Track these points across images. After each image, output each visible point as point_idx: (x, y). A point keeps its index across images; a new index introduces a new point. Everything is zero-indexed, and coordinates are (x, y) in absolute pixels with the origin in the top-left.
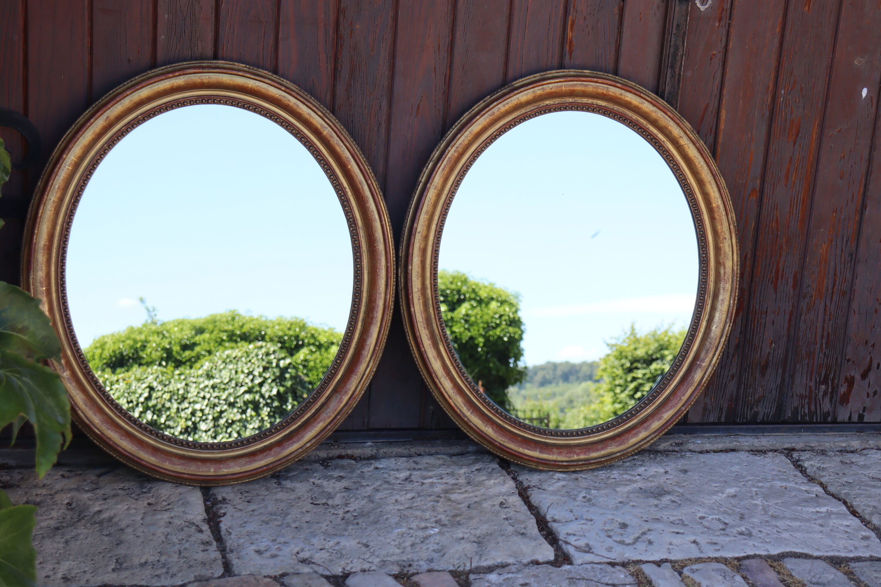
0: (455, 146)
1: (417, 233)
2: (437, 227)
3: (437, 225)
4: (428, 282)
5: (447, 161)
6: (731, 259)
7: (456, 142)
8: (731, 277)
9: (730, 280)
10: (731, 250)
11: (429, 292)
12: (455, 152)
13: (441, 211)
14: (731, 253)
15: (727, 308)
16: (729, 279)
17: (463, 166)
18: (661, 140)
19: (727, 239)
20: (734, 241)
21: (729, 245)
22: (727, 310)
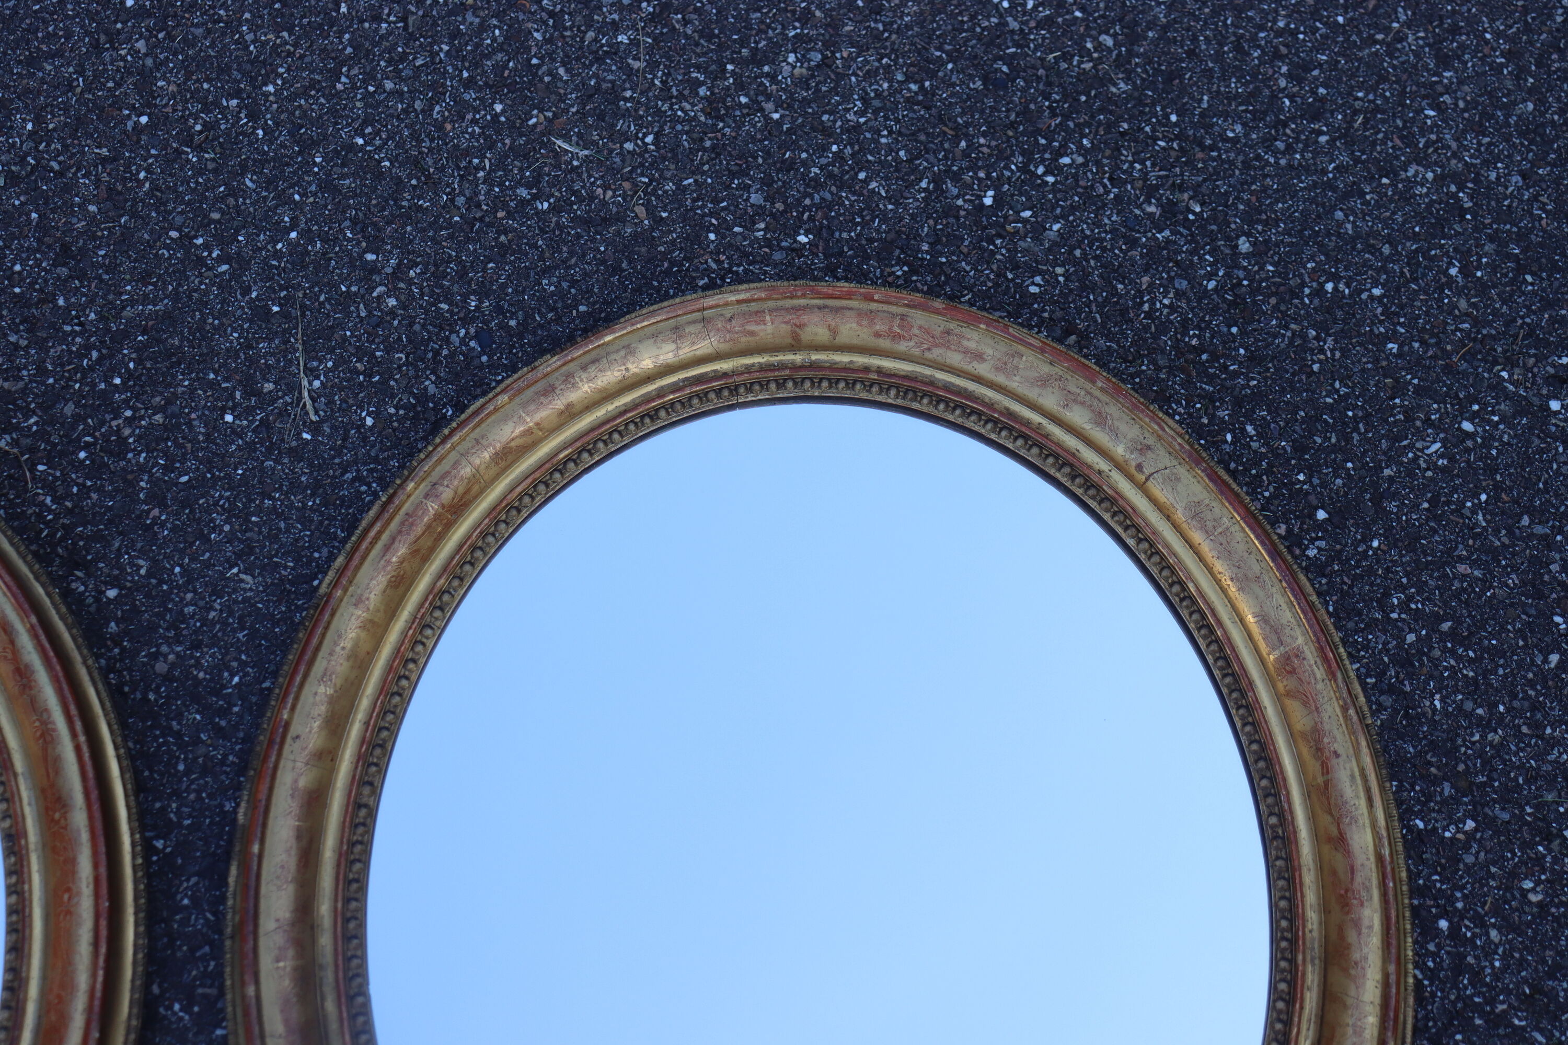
0: (429, 479)
1: (289, 740)
2: (366, 731)
3: (367, 724)
4: (324, 909)
5: (402, 523)
6: (1367, 822)
7: (433, 468)
8: (1375, 882)
9: (1376, 894)
10: (1362, 794)
11: (325, 941)
12: (427, 496)
13: (385, 681)
14: (1363, 803)
15: (1378, 992)
16: (1368, 890)
17: (460, 546)
18: (1090, 467)
19: (1344, 757)
20: (1367, 760)
21: (1353, 777)
22: (1378, 1001)
